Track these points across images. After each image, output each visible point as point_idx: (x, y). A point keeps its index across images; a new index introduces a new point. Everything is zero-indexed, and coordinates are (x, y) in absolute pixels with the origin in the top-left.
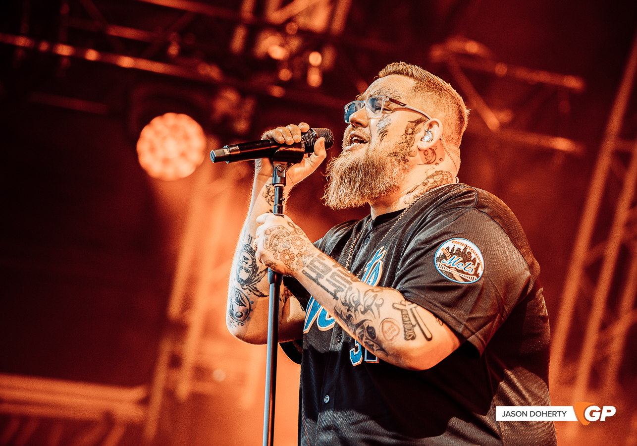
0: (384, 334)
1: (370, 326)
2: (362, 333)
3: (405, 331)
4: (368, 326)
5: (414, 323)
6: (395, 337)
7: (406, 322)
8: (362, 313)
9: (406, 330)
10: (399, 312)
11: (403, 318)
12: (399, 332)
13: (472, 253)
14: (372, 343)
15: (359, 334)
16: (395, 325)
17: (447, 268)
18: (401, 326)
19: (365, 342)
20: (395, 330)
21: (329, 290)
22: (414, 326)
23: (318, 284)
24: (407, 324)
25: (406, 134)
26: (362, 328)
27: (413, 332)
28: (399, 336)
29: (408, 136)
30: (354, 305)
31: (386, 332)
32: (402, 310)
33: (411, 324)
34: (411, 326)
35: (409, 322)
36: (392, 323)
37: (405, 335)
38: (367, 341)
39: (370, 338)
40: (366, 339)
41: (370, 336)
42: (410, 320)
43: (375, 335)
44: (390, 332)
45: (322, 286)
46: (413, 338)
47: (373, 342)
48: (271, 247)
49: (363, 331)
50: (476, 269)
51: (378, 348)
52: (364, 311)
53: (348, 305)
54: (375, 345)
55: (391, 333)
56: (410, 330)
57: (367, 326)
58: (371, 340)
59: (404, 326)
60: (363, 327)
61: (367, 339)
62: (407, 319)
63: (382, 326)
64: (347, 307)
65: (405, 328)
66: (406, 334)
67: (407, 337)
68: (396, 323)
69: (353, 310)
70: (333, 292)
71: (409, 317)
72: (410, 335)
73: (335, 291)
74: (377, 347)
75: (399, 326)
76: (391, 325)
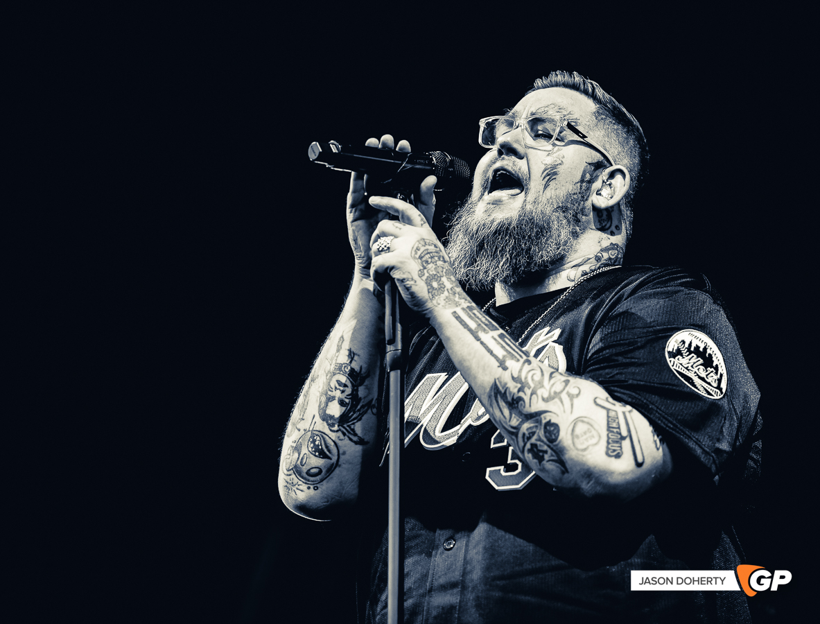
0: (573, 439)
1: (552, 421)
2: (534, 430)
3: (608, 443)
4: (550, 421)
5: (624, 433)
6: (590, 448)
7: (612, 429)
8: (543, 399)
9: (610, 441)
10: (604, 412)
11: (608, 422)
12: (599, 441)
13: (713, 356)
14: (545, 448)
15: (527, 429)
16: (595, 429)
17: (685, 370)
18: (604, 433)
19: (532, 445)
20: (593, 437)
21: (495, 352)
22: (623, 438)
23: (478, 339)
24: (613, 432)
25: (582, 181)
26: (537, 422)
27: (621, 447)
28: (597, 448)
29: (584, 184)
30: (532, 385)
31: (577, 437)
32: (608, 410)
33: (620, 434)
34: (619, 437)
35: (618, 430)
36: (592, 426)
37: (608, 448)
38: (539, 443)
39: (545, 440)
40: (536, 440)
41: (546, 437)
42: (619, 428)
43: (557, 438)
44: (585, 437)
45: (482, 343)
46: (618, 456)
47: (549, 446)
48: (419, 260)
49: (536, 426)
50: (720, 381)
51: (552, 458)
52: (547, 398)
53: (521, 382)
54: (549, 451)
55: (586, 440)
56: (617, 442)
57: (548, 420)
58: (545, 444)
59: (608, 435)
60: (539, 422)
61: (540, 440)
62: (614, 425)
63: (574, 427)
64: (519, 386)
65: (608, 438)
66: (610, 446)
67: (609, 452)
68: (596, 426)
69: (528, 392)
70: (501, 357)
71: (618, 423)
72: (614, 451)
73: (504, 356)
74: (552, 455)
75: (600, 431)
76: (589, 429)
